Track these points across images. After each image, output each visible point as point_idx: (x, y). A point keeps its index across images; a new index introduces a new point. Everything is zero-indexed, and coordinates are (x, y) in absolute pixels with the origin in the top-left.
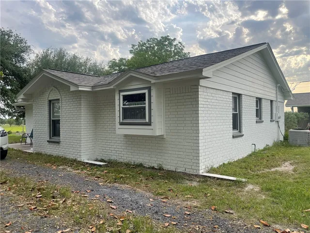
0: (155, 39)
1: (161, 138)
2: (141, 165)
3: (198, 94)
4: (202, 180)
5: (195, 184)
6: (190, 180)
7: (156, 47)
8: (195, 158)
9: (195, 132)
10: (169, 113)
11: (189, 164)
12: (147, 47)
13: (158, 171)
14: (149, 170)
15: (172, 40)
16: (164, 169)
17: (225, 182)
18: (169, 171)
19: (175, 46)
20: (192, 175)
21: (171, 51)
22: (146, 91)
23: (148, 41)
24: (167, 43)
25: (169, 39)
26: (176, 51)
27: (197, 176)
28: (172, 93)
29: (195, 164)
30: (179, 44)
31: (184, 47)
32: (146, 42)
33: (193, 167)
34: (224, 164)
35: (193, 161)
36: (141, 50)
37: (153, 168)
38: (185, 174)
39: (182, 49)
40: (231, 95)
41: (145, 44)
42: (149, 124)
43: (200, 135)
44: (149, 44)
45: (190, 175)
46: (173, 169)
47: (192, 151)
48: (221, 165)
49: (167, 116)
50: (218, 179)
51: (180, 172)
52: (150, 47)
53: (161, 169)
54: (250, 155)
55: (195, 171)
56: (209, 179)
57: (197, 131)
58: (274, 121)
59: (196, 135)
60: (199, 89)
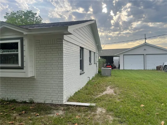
0: (23, 11)
1: (32, 78)
2: (14, 101)
3: (63, 46)
4: (65, 108)
5: (61, 113)
6: (56, 110)
7: (23, 17)
8: (60, 92)
9: (60, 73)
10: (39, 59)
11: (55, 97)
12: (17, 16)
13: (29, 105)
14: (21, 105)
15: (34, 14)
16: (35, 102)
17: (82, 108)
18: (39, 103)
19: (36, 18)
20: (58, 105)
21: (33, 20)
22: (19, 41)
23: (18, 12)
24: (31, 15)
25: (32, 13)
26: (37, 21)
27: (61, 105)
28: (41, 44)
29: (60, 97)
30: (39, 17)
31: (42, 19)
32: (16, 13)
33: (58, 99)
34: (76, 92)
35: (58, 95)
36: (13, 17)
37: (25, 102)
38: (52, 104)
39: (41, 20)
40: (79, 48)
41: (16, 14)
42: (22, 68)
43: (64, 76)
44: (18, 14)
45: (56, 105)
46: (42, 101)
47: (57, 87)
48: (75, 93)
49: (37, 62)
50: (77, 106)
51: (48, 104)
52: (19, 16)
53: (32, 102)
54: (87, 84)
55: (60, 102)
56: (70, 107)
57: (62, 73)
58: (95, 63)
59: (61, 75)
60: (63, 42)
